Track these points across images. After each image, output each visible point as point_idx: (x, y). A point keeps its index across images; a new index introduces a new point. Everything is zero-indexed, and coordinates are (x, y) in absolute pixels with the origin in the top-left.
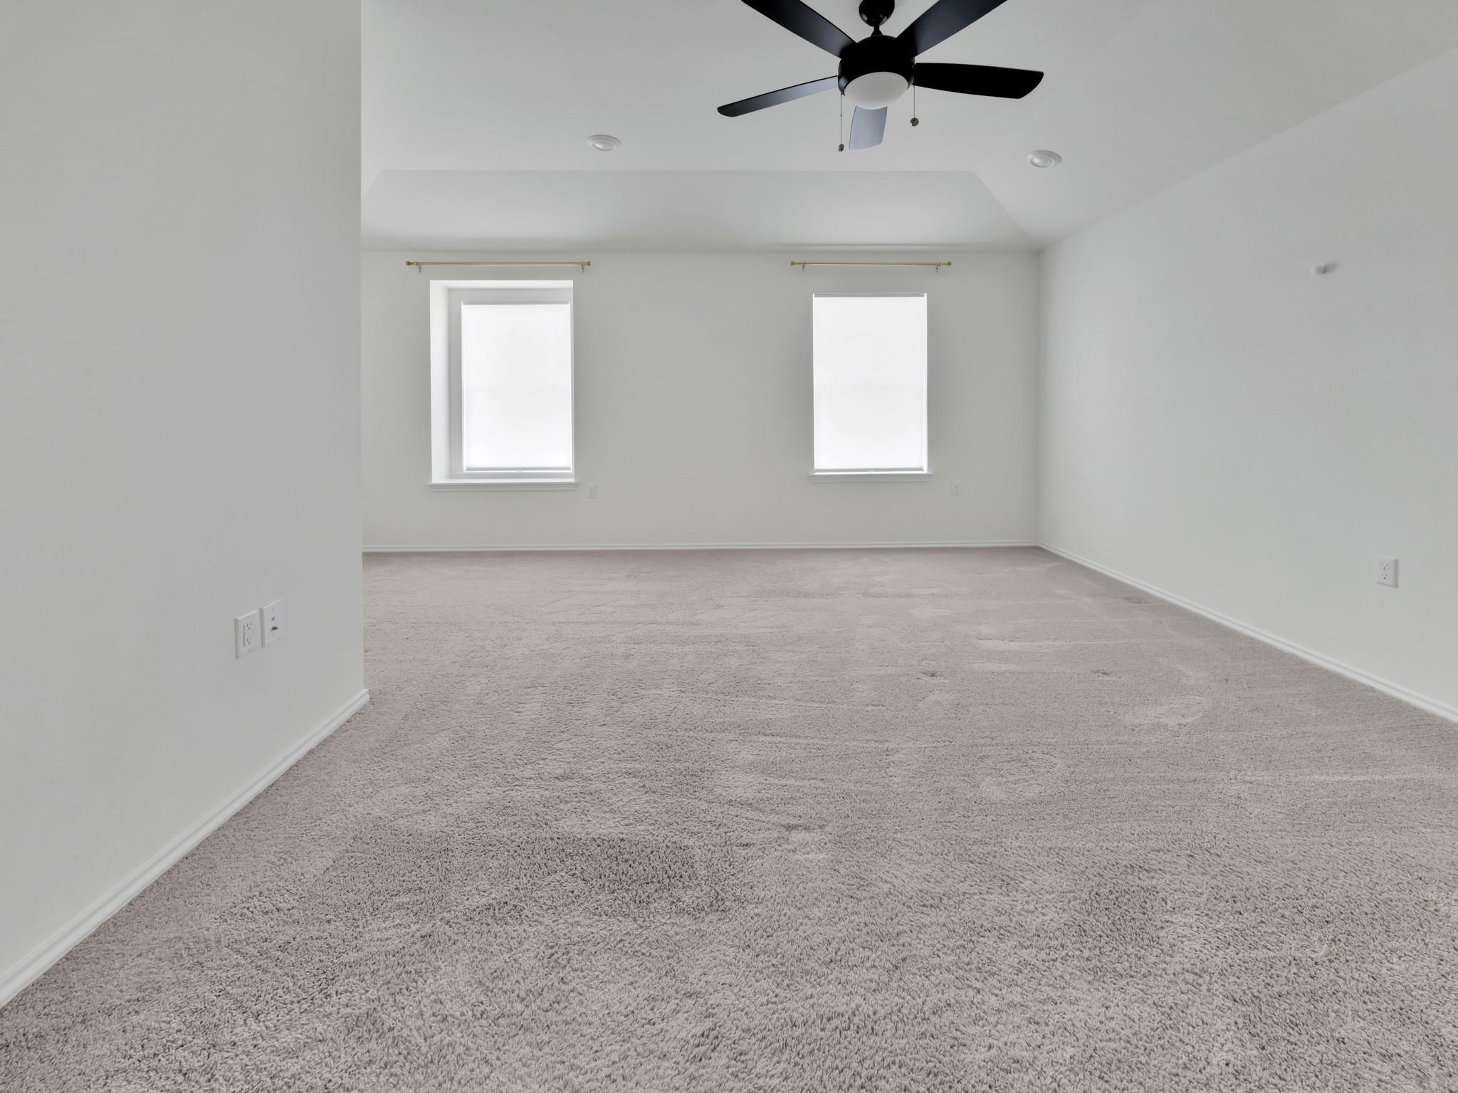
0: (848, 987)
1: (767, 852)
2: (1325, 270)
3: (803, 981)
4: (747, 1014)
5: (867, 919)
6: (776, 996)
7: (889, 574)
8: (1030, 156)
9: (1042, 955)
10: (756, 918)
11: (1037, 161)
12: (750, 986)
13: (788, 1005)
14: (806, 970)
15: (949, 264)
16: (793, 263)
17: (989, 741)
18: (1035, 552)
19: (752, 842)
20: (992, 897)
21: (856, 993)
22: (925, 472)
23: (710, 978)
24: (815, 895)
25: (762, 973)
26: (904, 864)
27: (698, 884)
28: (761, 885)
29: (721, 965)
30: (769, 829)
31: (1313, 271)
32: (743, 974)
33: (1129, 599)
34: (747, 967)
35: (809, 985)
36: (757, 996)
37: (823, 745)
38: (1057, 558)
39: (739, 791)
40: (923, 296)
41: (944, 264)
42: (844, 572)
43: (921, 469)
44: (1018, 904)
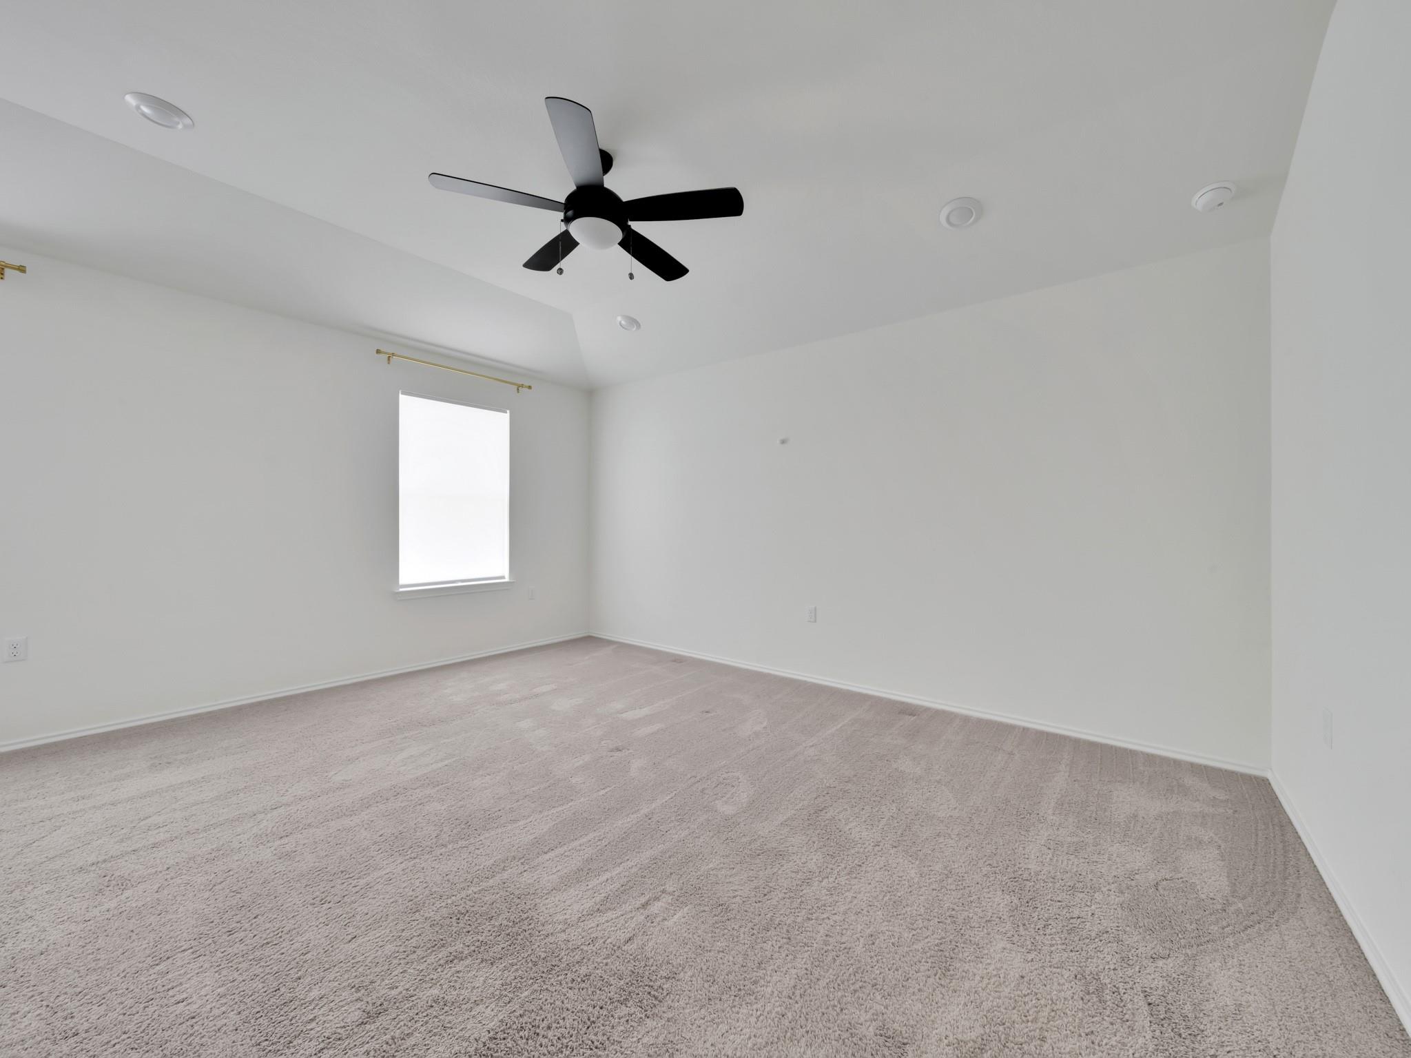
0: (782, 969)
1: (649, 933)
2: (783, 442)
3: (759, 989)
4: (755, 1036)
5: (750, 925)
6: (757, 1010)
7: (501, 681)
8: (619, 319)
9: (831, 880)
10: (694, 979)
11: (623, 322)
12: (738, 1021)
13: (768, 1009)
14: (754, 981)
15: (530, 387)
16: (378, 352)
17: (693, 780)
18: (589, 641)
19: (632, 935)
20: (785, 867)
21: (788, 969)
22: (507, 580)
23: (711, 1040)
24: (710, 935)
25: (734, 1006)
26: (731, 880)
27: (630, 993)
28: (672, 957)
29: (708, 1027)
30: (632, 918)
31: (778, 442)
32: (727, 1018)
33: (675, 661)
34: (723, 1011)
35: (765, 988)
36: (748, 1021)
37: (600, 836)
38: (610, 642)
39: (576, 907)
40: (506, 413)
41: (526, 387)
42: (458, 690)
43: (503, 577)
44: (798, 862)
